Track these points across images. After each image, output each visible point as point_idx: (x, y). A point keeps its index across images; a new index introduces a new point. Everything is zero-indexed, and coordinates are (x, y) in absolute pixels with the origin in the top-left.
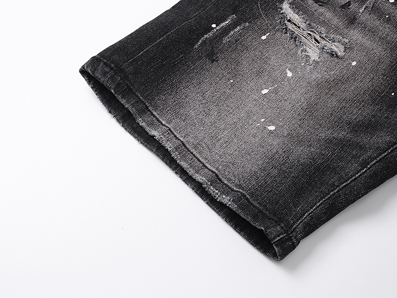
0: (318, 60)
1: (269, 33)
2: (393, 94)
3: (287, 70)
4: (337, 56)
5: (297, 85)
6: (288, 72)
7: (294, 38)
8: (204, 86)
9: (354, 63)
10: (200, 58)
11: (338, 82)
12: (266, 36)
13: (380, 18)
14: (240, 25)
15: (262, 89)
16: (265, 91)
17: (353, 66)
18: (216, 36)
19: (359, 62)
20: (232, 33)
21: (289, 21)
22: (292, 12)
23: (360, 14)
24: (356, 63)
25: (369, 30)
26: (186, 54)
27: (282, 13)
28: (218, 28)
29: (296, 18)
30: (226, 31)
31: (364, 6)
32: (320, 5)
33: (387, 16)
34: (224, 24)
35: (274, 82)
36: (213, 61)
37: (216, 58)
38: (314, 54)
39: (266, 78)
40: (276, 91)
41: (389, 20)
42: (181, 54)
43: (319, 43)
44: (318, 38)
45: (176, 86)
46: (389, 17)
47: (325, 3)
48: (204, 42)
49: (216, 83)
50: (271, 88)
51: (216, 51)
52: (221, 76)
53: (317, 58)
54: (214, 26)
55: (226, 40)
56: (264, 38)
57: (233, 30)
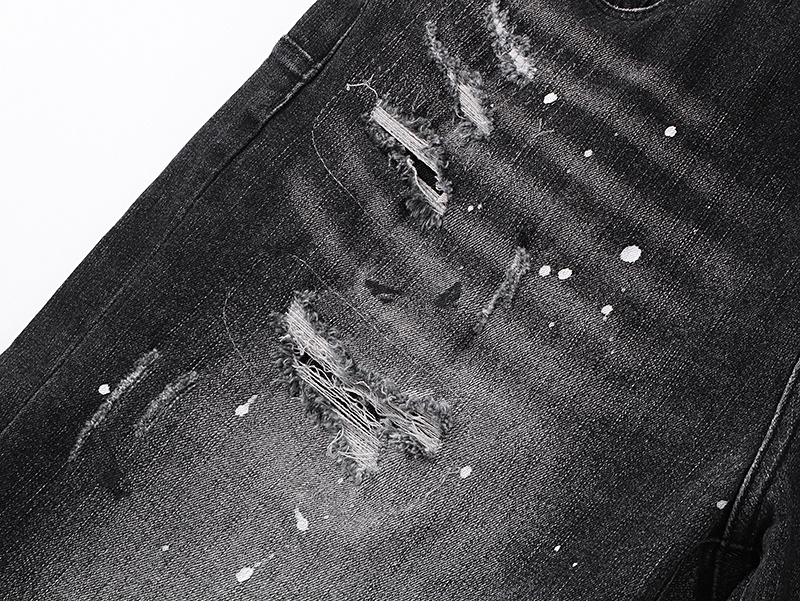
0: (377, 469)
1: (255, 397)
2: (557, 548)
3: (297, 511)
4: (424, 458)
5: (322, 553)
6: (299, 516)
7: (318, 409)
8: (101, 571)
9: (466, 472)
10: (86, 488)
11: (424, 533)
12: (247, 405)
13: (532, 331)
14: (172, 381)
15: (238, 569)
16: (244, 574)
17: (464, 482)
18: (116, 419)
19: (478, 467)
20: (155, 405)
21: (305, 359)
22: (311, 334)
23: (484, 321)
24: (471, 470)
25: (505, 369)
26: (52, 482)
27: (284, 342)
28: (115, 395)
29: (321, 348)
30: (137, 401)
31: (495, 296)
32: (385, 301)
33: (552, 325)
34: (129, 380)
35: (267, 544)
36: (118, 494)
37: (126, 484)
38: (365, 453)
39: (249, 533)
40: (270, 573)
41: (556, 334)
42: (40, 481)
43: (378, 418)
44: (375, 403)
45: (33, 573)
46: (556, 327)
47: (399, 292)
48: (89, 440)
49: (128, 559)
50: (257, 564)
51: (122, 464)
52: (138, 538)
53: (375, 464)
54: (104, 389)
55: (141, 428)
56: (242, 410)
57: (155, 396)
